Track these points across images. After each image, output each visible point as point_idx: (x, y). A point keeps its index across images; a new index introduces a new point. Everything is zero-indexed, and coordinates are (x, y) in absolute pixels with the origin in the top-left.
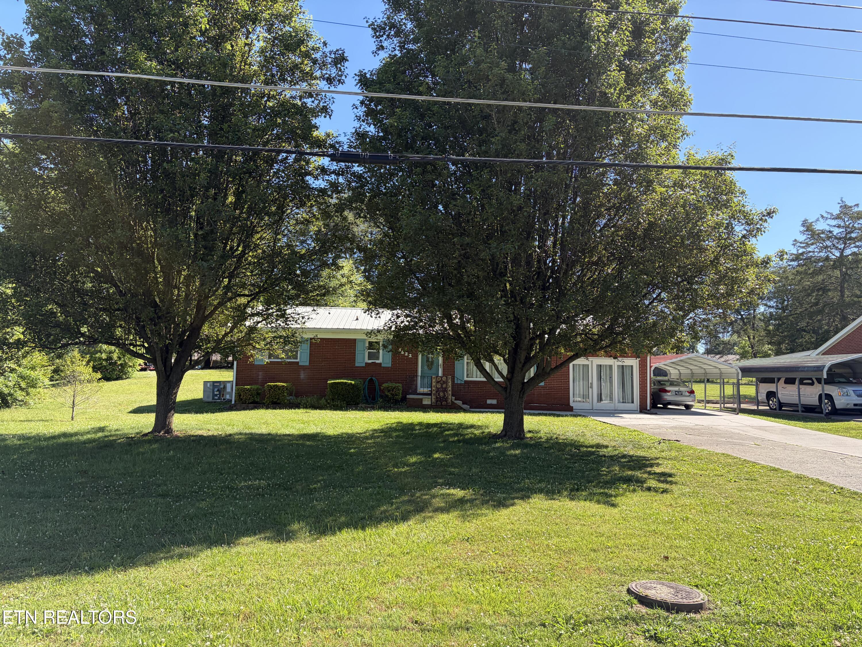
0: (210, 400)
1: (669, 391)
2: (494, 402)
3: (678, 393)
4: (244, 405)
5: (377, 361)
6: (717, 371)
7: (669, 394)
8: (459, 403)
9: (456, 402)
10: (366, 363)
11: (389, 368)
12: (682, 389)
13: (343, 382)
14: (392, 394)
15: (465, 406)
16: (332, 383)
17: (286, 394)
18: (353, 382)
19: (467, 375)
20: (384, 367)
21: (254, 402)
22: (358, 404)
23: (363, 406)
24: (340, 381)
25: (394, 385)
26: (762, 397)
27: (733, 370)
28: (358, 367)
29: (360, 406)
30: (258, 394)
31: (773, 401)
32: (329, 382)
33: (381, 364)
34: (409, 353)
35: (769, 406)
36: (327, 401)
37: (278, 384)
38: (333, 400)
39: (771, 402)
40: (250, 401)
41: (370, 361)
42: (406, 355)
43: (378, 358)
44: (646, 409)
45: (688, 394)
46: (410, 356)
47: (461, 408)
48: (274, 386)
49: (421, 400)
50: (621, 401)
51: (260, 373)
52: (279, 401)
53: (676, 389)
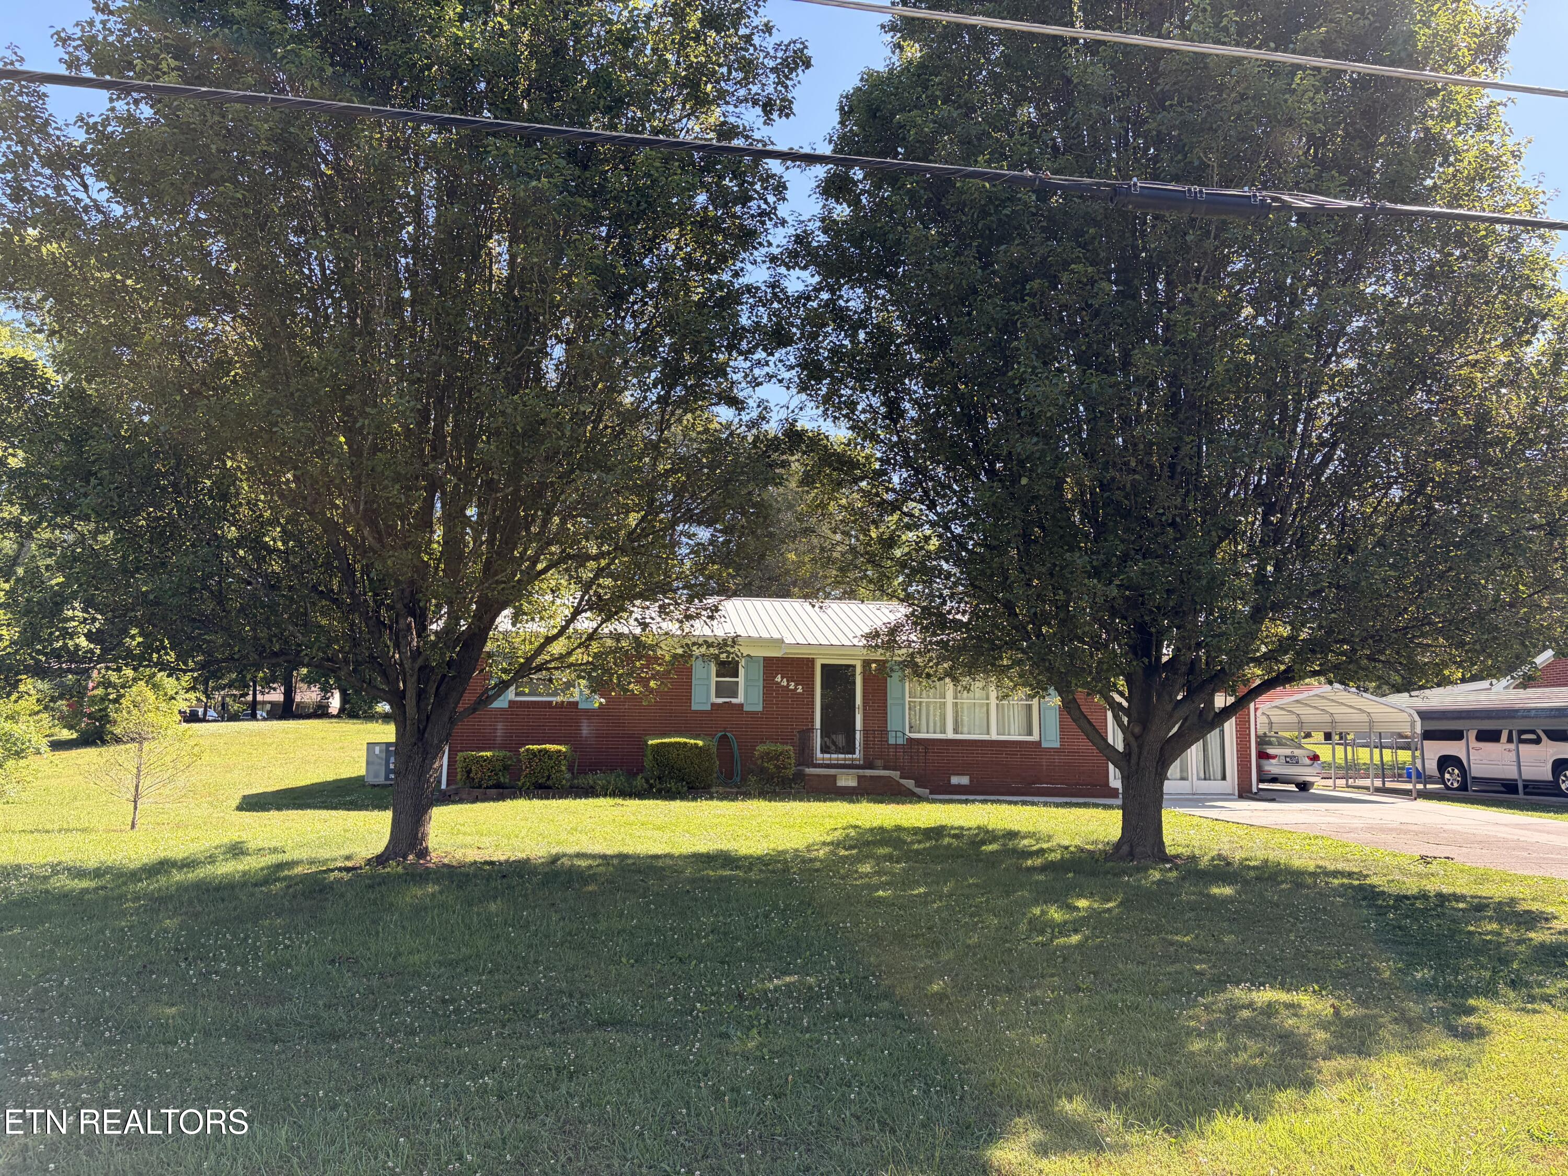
0: (381, 780)
1: (1274, 757)
2: (965, 780)
3: (1291, 760)
4: (477, 792)
5: (734, 701)
6: (1364, 717)
7: (1273, 761)
8: (910, 784)
9: (903, 781)
10: (713, 705)
11: (757, 713)
12: (1297, 752)
13: (679, 743)
14: (776, 766)
15: (918, 791)
16: (657, 745)
17: (563, 768)
18: (700, 743)
19: (911, 727)
20: (747, 713)
21: (498, 786)
22: (710, 786)
23: (721, 789)
24: (673, 740)
25: (780, 748)
26: (1432, 766)
27: (1405, 717)
28: (696, 712)
29: (714, 790)
30: (506, 768)
31: (1451, 774)
32: (650, 742)
33: (741, 705)
34: (796, 685)
35: (1444, 783)
36: (647, 781)
37: (548, 746)
38: (660, 778)
39: (1447, 776)
40: (490, 783)
41: (720, 700)
42: (792, 687)
43: (735, 695)
44: (1251, 792)
45: (1308, 762)
46: (800, 690)
47: (914, 794)
48: (540, 751)
49: (834, 777)
50: (1202, 776)
51: (500, 726)
52: (550, 783)
53: (1288, 752)
